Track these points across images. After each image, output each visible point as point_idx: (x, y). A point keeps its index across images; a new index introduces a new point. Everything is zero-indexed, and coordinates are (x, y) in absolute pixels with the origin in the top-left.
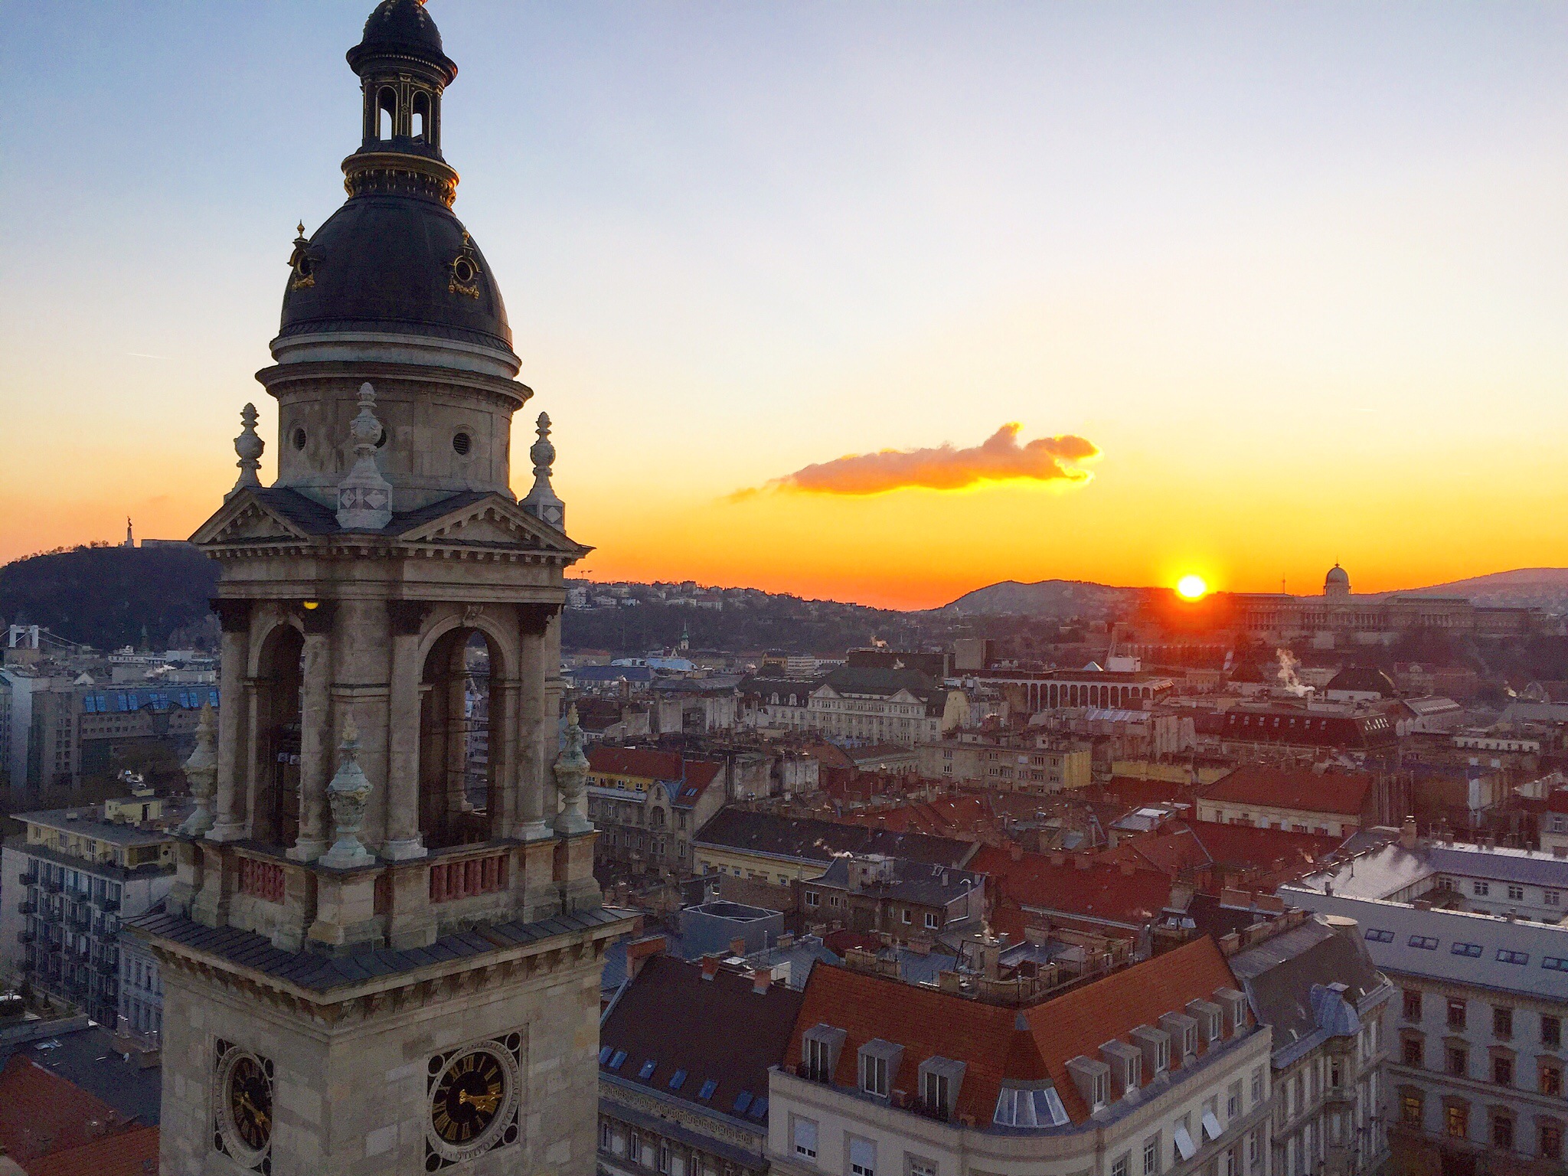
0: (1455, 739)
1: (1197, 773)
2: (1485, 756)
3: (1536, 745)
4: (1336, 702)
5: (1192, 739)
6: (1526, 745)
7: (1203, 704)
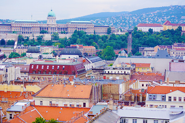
0: (105, 70)
1: (25, 88)
2: (114, 76)
3: (129, 71)
4: (65, 59)
5: (19, 75)
6: (127, 71)
7: (20, 62)
